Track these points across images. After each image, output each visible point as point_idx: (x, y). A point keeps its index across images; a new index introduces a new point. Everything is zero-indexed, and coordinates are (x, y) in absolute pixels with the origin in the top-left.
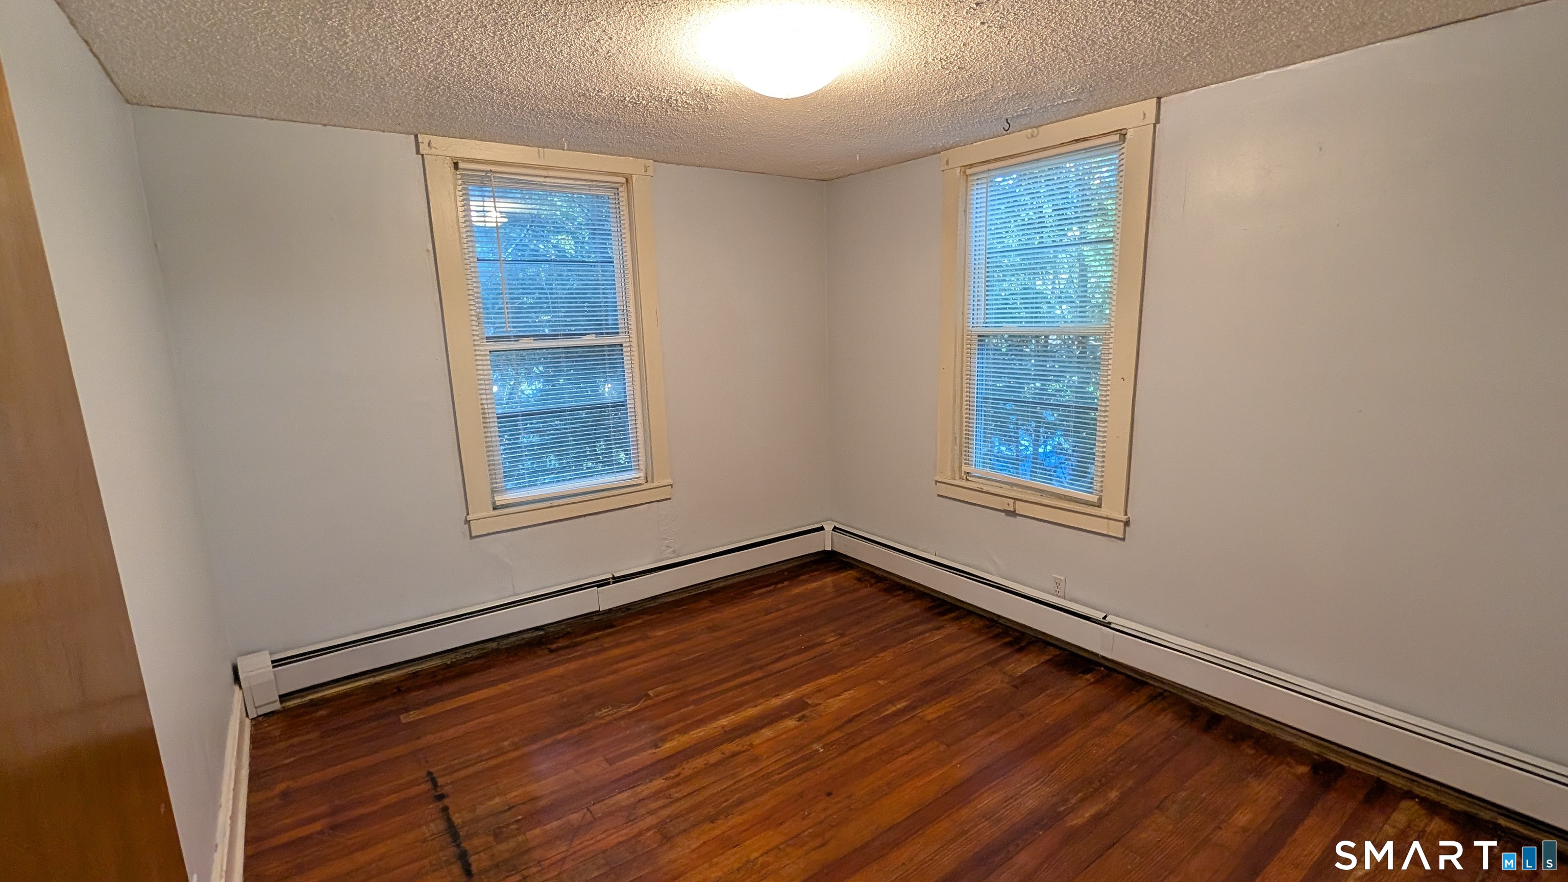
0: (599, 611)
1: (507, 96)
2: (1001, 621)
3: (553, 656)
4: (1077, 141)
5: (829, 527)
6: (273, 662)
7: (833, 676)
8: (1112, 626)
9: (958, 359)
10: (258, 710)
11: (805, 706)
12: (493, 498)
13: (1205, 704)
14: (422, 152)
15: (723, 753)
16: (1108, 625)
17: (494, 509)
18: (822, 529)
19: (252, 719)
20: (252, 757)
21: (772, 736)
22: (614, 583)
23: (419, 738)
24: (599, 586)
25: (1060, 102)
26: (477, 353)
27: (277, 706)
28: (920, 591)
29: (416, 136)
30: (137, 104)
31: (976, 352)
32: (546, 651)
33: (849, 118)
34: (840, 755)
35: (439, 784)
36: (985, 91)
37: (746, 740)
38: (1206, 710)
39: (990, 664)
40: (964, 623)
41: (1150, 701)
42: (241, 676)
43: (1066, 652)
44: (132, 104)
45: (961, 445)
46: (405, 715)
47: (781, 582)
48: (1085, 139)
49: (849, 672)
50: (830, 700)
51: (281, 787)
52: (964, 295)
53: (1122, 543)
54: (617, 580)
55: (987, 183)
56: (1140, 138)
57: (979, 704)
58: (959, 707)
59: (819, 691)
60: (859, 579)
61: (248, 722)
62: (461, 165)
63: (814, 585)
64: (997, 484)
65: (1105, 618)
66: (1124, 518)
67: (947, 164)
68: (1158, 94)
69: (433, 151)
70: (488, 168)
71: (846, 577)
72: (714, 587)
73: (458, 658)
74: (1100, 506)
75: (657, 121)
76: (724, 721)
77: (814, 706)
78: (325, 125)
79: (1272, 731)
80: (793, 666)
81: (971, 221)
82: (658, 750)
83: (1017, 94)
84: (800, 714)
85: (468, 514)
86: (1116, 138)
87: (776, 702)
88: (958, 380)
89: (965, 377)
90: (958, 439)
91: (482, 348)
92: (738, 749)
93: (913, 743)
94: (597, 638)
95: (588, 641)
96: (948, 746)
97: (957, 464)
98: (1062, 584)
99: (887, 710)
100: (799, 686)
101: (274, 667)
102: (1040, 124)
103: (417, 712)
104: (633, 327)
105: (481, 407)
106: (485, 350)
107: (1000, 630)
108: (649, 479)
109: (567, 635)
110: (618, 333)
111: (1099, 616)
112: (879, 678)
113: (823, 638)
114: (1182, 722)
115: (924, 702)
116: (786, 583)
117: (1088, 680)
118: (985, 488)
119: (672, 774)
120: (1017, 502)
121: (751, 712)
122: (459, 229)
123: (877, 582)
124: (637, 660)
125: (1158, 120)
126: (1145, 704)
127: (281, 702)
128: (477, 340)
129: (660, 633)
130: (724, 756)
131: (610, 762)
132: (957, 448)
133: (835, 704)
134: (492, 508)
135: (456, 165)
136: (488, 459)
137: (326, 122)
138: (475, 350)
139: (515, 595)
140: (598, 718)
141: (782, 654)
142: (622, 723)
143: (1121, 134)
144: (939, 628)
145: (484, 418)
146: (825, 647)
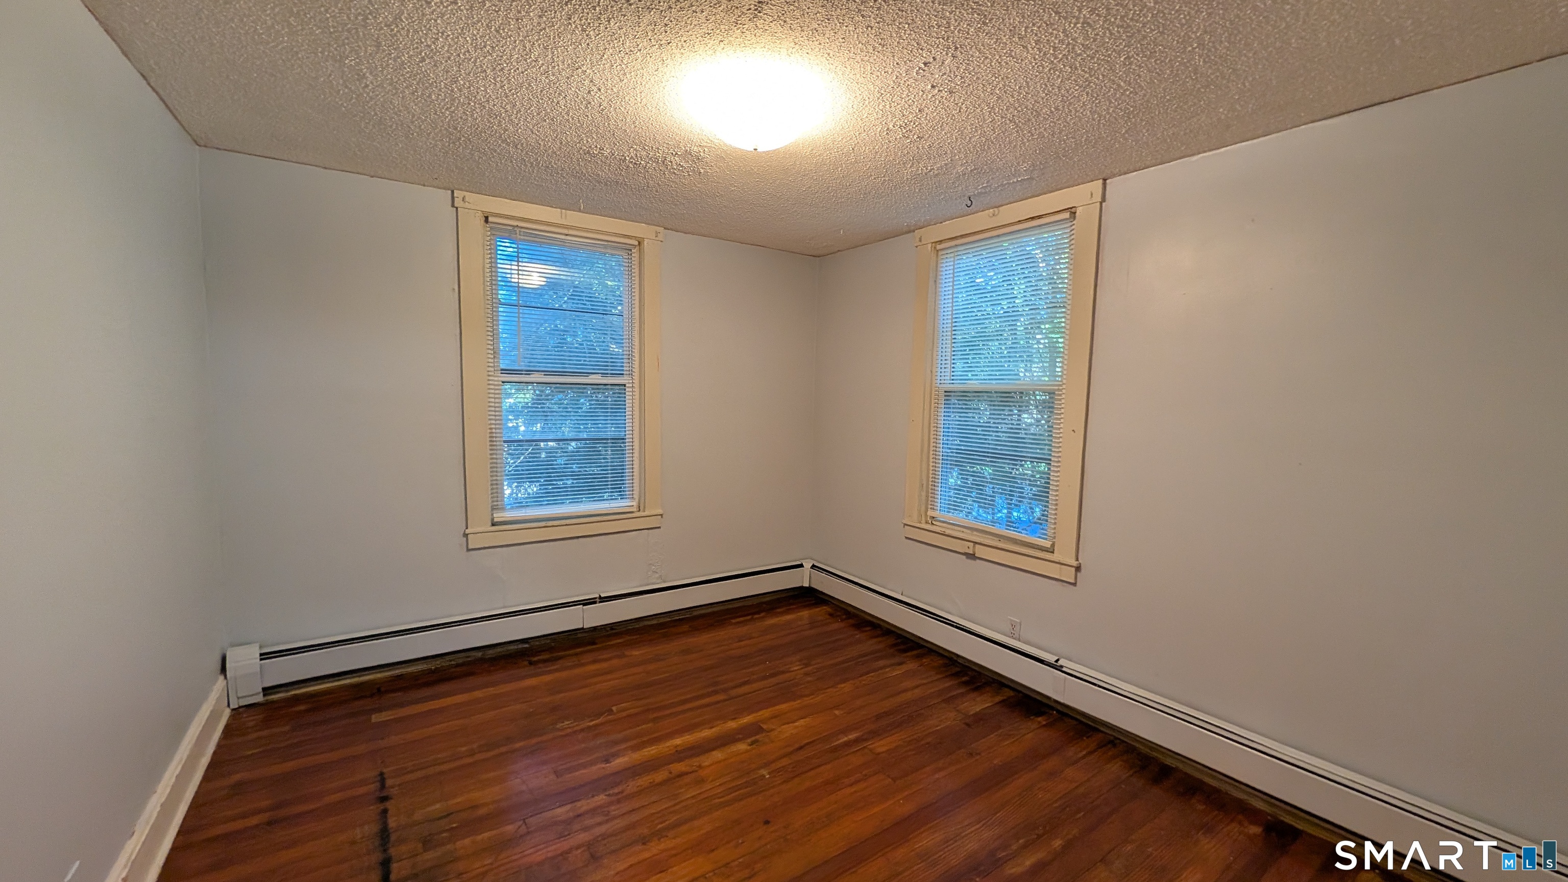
0: (583, 628)
1: (522, 151)
2: (960, 661)
3: (532, 667)
4: (1033, 218)
5: (807, 565)
6: (261, 655)
7: (792, 703)
8: (1064, 669)
9: (926, 412)
10: (241, 700)
11: (760, 730)
12: (492, 515)
13: (1155, 754)
14: (456, 205)
15: (671, 773)
16: (1059, 668)
17: (493, 525)
18: (801, 566)
19: (233, 710)
20: (219, 746)
21: (723, 758)
22: (600, 602)
23: (382, 739)
24: (584, 605)
25: (1015, 180)
26: (491, 382)
27: (260, 698)
28: (888, 629)
29: (453, 192)
30: (205, 146)
31: (943, 406)
32: (526, 663)
33: (828, 189)
34: (785, 782)
35: (387, 786)
36: (946, 165)
37: (695, 761)
38: (1156, 760)
39: (944, 701)
40: (924, 660)
41: (1101, 747)
42: (228, 665)
43: (1021, 695)
44: (200, 146)
45: (927, 492)
46: (377, 714)
47: (758, 613)
48: (1040, 217)
49: (807, 701)
50: (783, 727)
51: (237, 777)
52: (932, 356)
53: (1074, 588)
54: (603, 600)
55: (954, 257)
56: (1087, 214)
57: (929, 740)
58: (910, 741)
59: (776, 717)
60: (831, 615)
61: (227, 713)
62: (490, 219)
63: (789, 617)
64: (959, 529)
65: (1057, 661)
66: (1075, 563)
67: (920, 241)
68: (1104, 176)
69: (467, 205)
70: (515, 223)
71: (820, 612)
72: (695, 613)
73: (444, 664)
74: (1053, 552)
75: (658, 184)
76: (678, 741)
77: (768, 732)
78: (372, 177)
79: (1224, 787)
80: (754, 692)
81: (940, 290)
82: (608, 765)
83: (975, 169)
84: (753, 738)
85: (467, 528)
86: (1067, 215)
87: (732, 725)
88: (926, 430)
89: (932, 429)
90: (925, 485)
91: (496, 379)
92: (688, 769)
93: (859, 775)
94: (576, 654)
95: (569, 655)
96: (894, 780)
97: (923, 508)
98: (1018, 627)
99: (839, 740)
100: (757, 711)
101: (261, 660)
102: (1000, 203)
103: (390, 713)
104: (636, 370)
105: (489, 431)
106: (498, 381)
107: (958, 669)
108: (642, 508)
109: (551, 649)
110: (623, 374)
111: (1052, 659)
112: (836, 707)
113: (787, 667)
114: (1131, 772)
115: (875, 734)
116: (762, 614)
117: (1039, 722)
118: (948, 532)
119: (616, 790)
120: (977, 546)
121: (706, 733)
122: (484, 274)
123: (849, 618)
124: (609, 677)
125: (1104, 199)
126: (1095, 751)
127: (264, 695)
128: (491, 371)
129: (636, 653)
130: (671, 776)
131: (557, 773)
132: (924, 494)
133: (788, 730)
134: (490, 524)
135: (486, 219)
136: (491, 479)
137: (372, 174)
138: (489, 380)
139: (505, 607)
140: (559, 730)
141: (746, 679)
142: (580, 737)
143: (1071, 212)
144: (900, 664)
145: (491, 441)
146: (787, 675)
